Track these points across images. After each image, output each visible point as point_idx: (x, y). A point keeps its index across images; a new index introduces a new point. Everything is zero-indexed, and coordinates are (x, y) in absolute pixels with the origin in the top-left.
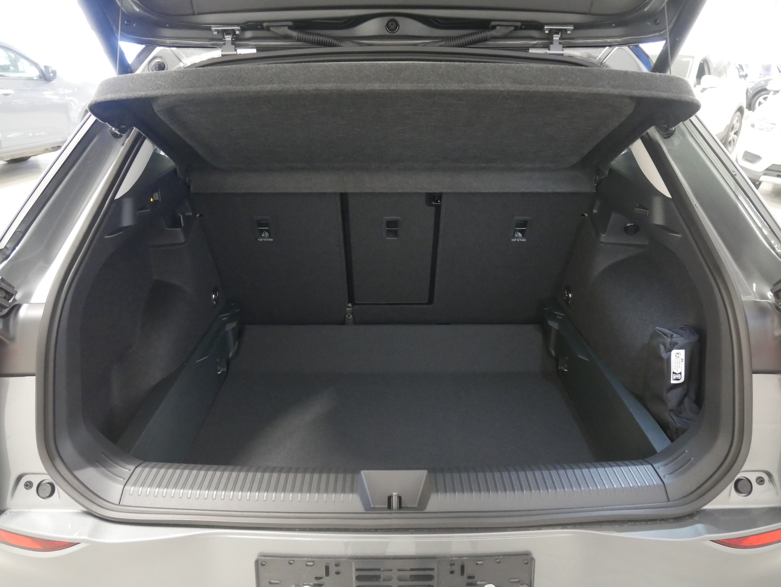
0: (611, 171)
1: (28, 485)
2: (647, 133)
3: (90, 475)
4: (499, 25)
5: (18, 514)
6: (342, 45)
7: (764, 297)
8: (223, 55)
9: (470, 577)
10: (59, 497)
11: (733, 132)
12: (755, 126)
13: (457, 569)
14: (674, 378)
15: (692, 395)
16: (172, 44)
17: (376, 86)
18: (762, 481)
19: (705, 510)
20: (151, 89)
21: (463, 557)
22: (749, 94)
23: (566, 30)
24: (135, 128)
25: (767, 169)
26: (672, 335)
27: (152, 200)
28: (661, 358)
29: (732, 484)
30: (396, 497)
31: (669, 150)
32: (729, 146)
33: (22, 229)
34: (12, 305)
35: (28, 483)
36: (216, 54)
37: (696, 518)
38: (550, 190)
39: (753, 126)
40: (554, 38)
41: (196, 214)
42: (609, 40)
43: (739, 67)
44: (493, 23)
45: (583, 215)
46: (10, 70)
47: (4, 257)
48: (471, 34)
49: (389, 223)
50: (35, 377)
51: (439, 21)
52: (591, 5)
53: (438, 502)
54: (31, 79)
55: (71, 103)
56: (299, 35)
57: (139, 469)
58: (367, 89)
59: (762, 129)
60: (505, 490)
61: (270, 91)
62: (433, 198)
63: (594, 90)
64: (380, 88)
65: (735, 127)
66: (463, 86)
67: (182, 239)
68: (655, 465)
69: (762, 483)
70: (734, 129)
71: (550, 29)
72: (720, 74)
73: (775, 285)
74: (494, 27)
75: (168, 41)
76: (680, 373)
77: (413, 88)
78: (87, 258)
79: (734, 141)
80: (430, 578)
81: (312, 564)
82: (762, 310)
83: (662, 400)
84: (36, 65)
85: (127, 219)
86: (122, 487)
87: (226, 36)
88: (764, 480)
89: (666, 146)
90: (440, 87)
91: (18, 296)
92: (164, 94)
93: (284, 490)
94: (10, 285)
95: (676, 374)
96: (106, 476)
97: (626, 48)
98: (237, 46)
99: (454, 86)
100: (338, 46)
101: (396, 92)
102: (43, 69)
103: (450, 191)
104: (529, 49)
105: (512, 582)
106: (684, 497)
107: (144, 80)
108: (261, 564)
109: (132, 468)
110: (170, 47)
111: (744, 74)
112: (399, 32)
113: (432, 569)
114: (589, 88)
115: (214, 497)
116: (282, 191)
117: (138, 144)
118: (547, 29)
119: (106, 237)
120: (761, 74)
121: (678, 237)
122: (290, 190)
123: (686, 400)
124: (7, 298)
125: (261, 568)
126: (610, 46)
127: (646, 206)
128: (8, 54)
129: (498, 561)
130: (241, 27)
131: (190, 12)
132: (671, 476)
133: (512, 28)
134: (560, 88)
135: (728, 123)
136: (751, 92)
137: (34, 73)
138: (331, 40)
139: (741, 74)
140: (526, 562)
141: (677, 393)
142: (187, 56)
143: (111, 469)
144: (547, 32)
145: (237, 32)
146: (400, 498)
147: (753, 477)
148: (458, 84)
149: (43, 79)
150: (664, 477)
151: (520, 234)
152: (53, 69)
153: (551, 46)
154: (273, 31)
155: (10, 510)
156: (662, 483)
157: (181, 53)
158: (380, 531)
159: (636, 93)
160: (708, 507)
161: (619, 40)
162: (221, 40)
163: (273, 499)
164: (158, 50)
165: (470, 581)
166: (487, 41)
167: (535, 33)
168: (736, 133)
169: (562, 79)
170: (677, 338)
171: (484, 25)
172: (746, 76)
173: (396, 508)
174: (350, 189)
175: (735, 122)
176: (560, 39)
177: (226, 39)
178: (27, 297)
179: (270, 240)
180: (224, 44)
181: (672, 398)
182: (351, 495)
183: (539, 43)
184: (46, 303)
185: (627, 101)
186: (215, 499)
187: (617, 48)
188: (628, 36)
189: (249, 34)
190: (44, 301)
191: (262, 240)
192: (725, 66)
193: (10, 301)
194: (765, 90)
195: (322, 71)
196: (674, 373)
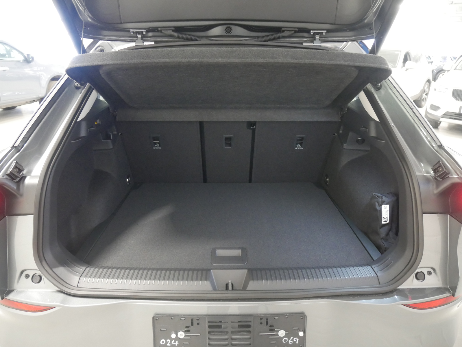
0: (348, 109)
1: (27, 276)
2: (366, 87)
3: (61, 271)
4: (286, 30)
5: (21, 292)
6: (201, 40)
7: (428, 173)
8: (136, 45)
9: (271, 326)
10: (44, 282)
11: (425, 94)
12: (436, 90)
13: (264, 321)
14: (384, 221)
15: (394, 230)
16: (108, 39)
17: (220, 60)
18: (430, 273)
19: (399, 289)
20: (100, 61)
21: (267, 315)
22: (434, 72)
23: (322, 33)
24: (88, 83)
25: (444, 114)
26: (382, 197)
27: (96, 123)
28: (376, 210)
29: (414, 275)
30: (230, 283)
31: (378, 97)
32: (422, 102)
33: (27, 136)
34: (21, 177)
35: (27, 275)
36: (133, 44)
37: (395, 293)
38: (315, 120)
39: (435, 90)
40: (316, 37)
41: (119, 133)
42: (346, 38)
43: (428, 57)
44: (283, 29)
45: (335, 135)
46: (6, 57)
47: (18, 150)
48: (271, 35)
49: (227, 139)
50: (33, 216)
51: (254, 27)
52: (335, 19)
53: (253, 285)
54: (19, 62)
55: (42, 76)
56: (178, 35)
57: (88, 269)
58: (215, 61)
59: (440, 92)
60: (290, 279)
61: (164, 63)
62: (251, 125)
63: (335, 62)
64: (222, 61)
65: (426, 91)
66: (266, 60)
67: (111, 147)
68: (373, 266)
69: (430, 274)
70: (425, 92)
71: (314, 32)
72: (416, 61)
73: (434, 166)
74: (284, 31)
75: (106, 38)
76: (387, 218)
77: (239, 61)
78: (62, 152)
79: (425, 99)
80: (249, 326)
81: (184, 319)
82: (427, 180)
83: (377, 233)
84: (22, 54)
85: (83, 133)
86: (79, 278)
87: (138, 35)
88: (431, 273)
89: (377, 95)
90: (254, 60)
91: (24, 172)
92: (107, 63)
93: (169, 279)
94: (21, 166)
95: (384, 218)
96: (70, 272)
97: (355, 42)
98: (144, 40)
99: (261, 60)
100: (199, 41)
101: (230, 63)
102: (26, 56)
103: (260, 120)
104: (303, 43)
105: (294, 329)
106: (388, 282)
107: (96, 56)
108: (156, 319)
109: (84, 268)
110: (107, 40)
111: (431, 61)
112: (232, 34)
113: (250, 322)
114: (332, 62)
115: (130, 283)
116: (167, 120)
117: (90, 92)
118: (312, 32)
119: (72, 142)
120: (441, 61)
121: (383, 142)
122: (172, 120)
123: (391, 233)
124: (19, 172)
125: (156, 321)
126: (347, 42)
127: (367, 126)
128: (5, 47)
129: (286, 317)
130: (146, 30)
131: (120, 22)
132: (381, 271)
133: (294, 32)
134: (317, 61)
135: (422, 88)
136: (435, 71)
137: (21, 58)
138: (195, 38)
139: (429, 61)
140: (302, 317)
141: (385, 229)
142: (116, 46)
143: (73, 269)
144: (312, 34)
145: (144, 33)
146: (232, 285)
147: (425, 271)
148: (263, 59)
149: (26, 62)
150: (377, 272)
151: (299, 145)
152: (32, 56)
153: (314, 41)
154: (164, 33)
155: (17, 290)
156: (376, 275)
157: (113, 44)
158: (221, 300)
159: (357, 64)
160: (400, 287)
161: (351, 38)
162: (135, 37)
163: (163, 284)
164: (100, 42)
165: (271, 328)
166: (280, 38)
167: (306, 35)
168: (427, 95)
169: (318, 57)
170: (385, 199)
171: (278, 30)
172: (432, 62)
173: (230, 289)
174: (205, 119)
175: (425, 88)
176: (320, 37)
177: (138, 37)
178: (30, 172)
179: (160, 148)
180: (137, 39)
181: (383, 232)
182: (205, 282)
183: (308, 40)
184: (40, 176)
185: (353, 69)
186: (130, 284)
187: (350, 42)
188: (357, 36)
189: (150, 34)
190: (39, 175)
191: (155, 148)
192: (419, 56)
193: (21, 174)
194: (442, 70)
195: (191, 52)
196: (383, 218)
